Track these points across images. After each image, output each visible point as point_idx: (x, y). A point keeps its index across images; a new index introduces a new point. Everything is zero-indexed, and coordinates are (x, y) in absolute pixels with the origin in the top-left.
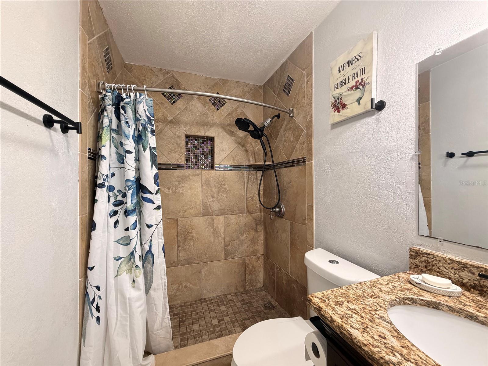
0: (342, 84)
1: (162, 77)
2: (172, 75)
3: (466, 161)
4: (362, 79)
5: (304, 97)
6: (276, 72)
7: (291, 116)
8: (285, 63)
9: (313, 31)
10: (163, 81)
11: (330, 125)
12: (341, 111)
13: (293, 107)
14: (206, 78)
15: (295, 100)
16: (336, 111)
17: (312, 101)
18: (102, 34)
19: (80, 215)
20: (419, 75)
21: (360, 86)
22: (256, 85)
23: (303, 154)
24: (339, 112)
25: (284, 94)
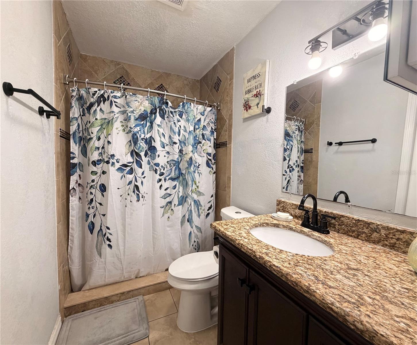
0: (249, 91)
1: (114, 68)
2: (122, 67)
3: (338, 148)
4: (260, 91)
5: (228, 95)
6: (210, 71)
7: (219, 109)
8: (216, 66)
9: (235, 47)
10: (114, 71)
11: (242, 119)
12: (248, 110)
13: (220, 102)
14: (152, 71)
15: (222, 97)
16: (246, 110)
17: (232, 99)
18: (66, 34)
19: (56, 178)
20: (287, 94)
21: (258, 95)
22: (194, 79)
23: (226, 139)
24: (247, 111)
25: (214, 90)
